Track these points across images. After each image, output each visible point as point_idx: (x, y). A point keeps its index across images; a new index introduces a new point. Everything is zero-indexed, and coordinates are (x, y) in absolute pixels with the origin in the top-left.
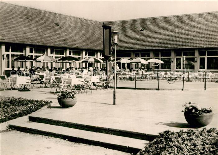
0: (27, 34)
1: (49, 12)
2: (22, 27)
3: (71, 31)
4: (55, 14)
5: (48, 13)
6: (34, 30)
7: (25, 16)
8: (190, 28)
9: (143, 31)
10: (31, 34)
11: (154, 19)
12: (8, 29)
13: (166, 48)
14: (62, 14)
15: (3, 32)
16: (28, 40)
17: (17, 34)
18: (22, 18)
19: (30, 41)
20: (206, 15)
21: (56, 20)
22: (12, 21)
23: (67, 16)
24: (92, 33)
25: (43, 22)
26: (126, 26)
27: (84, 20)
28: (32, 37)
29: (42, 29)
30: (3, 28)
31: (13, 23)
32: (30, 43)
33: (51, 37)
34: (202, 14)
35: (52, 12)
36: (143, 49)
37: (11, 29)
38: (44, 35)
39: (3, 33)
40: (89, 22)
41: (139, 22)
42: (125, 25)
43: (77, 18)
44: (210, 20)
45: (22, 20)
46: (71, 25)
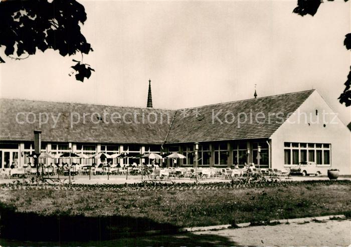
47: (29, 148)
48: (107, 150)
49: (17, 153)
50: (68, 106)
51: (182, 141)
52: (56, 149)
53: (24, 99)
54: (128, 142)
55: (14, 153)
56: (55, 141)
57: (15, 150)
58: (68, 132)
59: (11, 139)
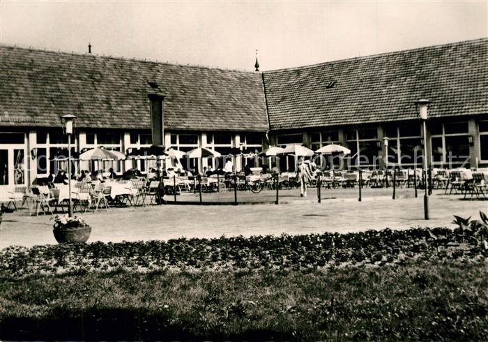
0: (83, 108)
1: (141, 62)
2: (77, 95)
3: (182, 97)
4: (155, 64)
5: (140, 64)
6: (100, 99)
7: (87, 74)
8: (419, 78)
9: (331, 87)
10: (92, 109)
11: (357, 61)
12: (47, 102)
13: (367, 122)
14: (169, 63)
15: (36, 107)
16: (83, 120)
17: (62, 110)
18: (79, 78)
19: (86, 122)
20: (455, 49)
21: (154, 77)
22: (58, 86)
23: (181, 66)
24: (230, 97)
25: (123, 82)
26: (304, 78)
27: (219, 72)
28: (92, 113)
29: (117, 96)
30: (36, 100)
31: (59, 90)
32: (86, 126)
33: (134, 112)
34: (449, 47)
35: (148, 60)
36: (325, 125)
37: (53, 101)
38: (121, 109)
39: (35, 109)
40: (229, 74)
41: (328, 69)
42: (303, 75)
43: (202, 69)
44: (460, 59)
45: (80, 81)
46: (186, 83)
47: (45, 142)
48: (180, 143)
49: (22, 151)
50: (93, 60)
51: (313, 124)
52: (93, 143)
53: (13, 46)
54: (214, 127)
55: (16, 151)
56: (94, 126)
57: (18, 146)
58: (110, 108)
59: (13, 124)
